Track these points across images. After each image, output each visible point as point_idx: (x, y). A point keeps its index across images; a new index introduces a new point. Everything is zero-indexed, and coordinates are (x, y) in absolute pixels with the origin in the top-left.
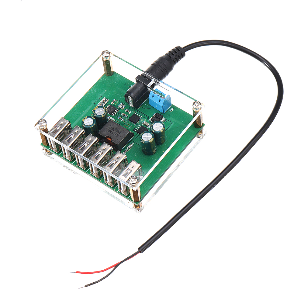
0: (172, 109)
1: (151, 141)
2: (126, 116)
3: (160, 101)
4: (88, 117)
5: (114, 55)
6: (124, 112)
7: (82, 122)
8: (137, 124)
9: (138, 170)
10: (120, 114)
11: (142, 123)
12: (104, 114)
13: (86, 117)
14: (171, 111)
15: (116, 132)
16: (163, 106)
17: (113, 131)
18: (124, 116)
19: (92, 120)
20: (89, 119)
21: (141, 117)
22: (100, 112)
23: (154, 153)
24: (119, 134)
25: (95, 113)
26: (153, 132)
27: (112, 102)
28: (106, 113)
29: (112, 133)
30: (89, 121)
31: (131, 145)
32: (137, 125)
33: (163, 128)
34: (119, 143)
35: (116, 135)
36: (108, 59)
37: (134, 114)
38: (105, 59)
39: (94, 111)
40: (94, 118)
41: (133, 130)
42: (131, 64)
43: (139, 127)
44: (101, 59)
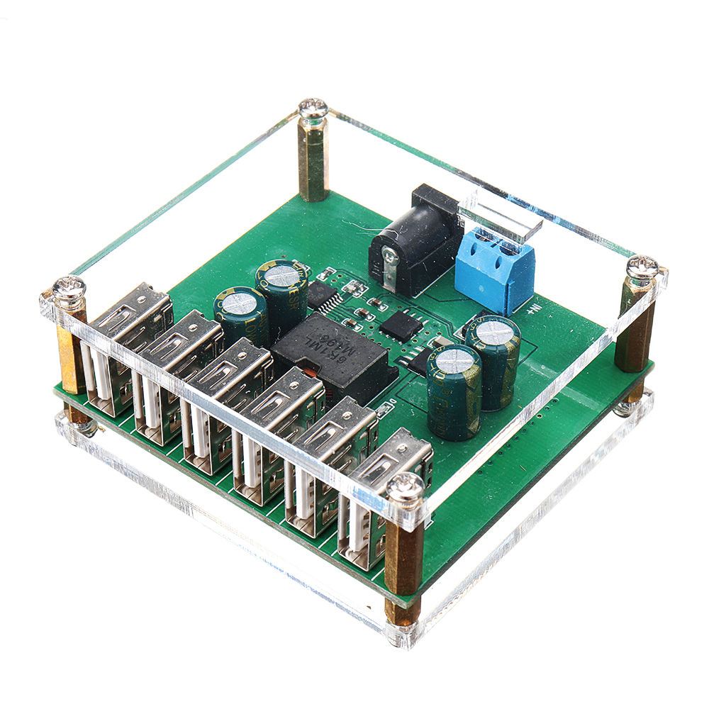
0: (536, 308)
1: (468, 376)
2: (369, 318)
3: (497, 266)
4: (238, 291)
5: (341, 117)
6: (364, 305)
7: (216, 304)
8: (409, 343)
9: (420, 466)
10: (348, 310)
11: (426, 342)
12: (295, 285)
13: (231, 289)
14: (530, 312)
15: (338, 348)
16: (507, 285)
17: (325, 345)
18: (363, 316)
19: (254, 299)
20: (242, 295)
21: (424, 323)
22: (284, 278)
23: (474, 435)
24: (349, 355)
25: (263, 278)
26: (475, 348)
27: (323, 275)
28: (305, 281)
29: (322, 352)
30: (242, 303)
31: (386, 405)
32: (410, 345)
33: (516, 339)
34: (348, 384)
35: (337, 359)
36: (319, 127)
37: (399, 313)
38: (308, 128)
39: (262, 273)
40: (260, 294)
41: (396, 361)
42: (399, 144)
43: (416, 351)
44: (292, 128)
